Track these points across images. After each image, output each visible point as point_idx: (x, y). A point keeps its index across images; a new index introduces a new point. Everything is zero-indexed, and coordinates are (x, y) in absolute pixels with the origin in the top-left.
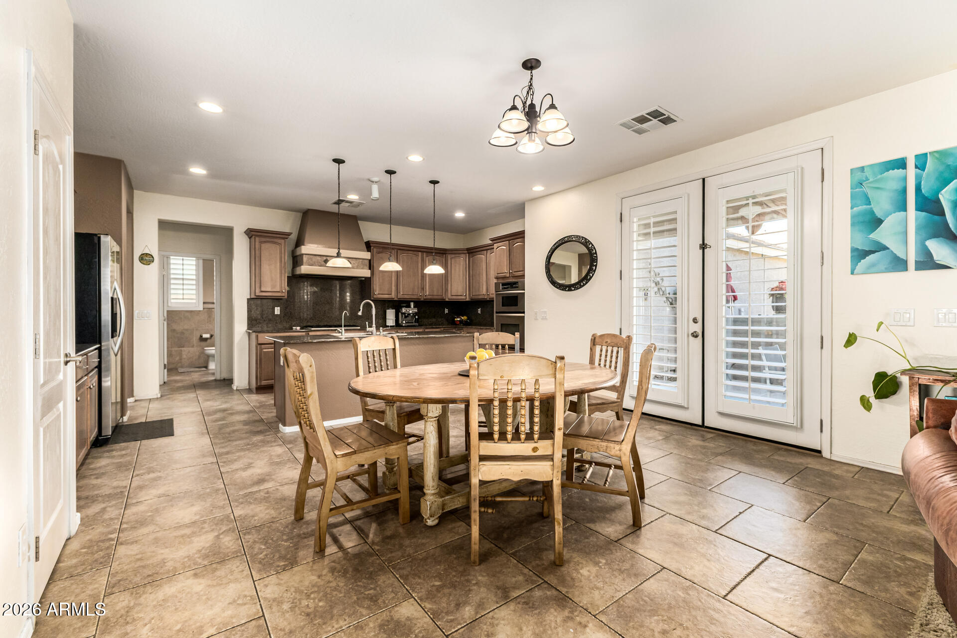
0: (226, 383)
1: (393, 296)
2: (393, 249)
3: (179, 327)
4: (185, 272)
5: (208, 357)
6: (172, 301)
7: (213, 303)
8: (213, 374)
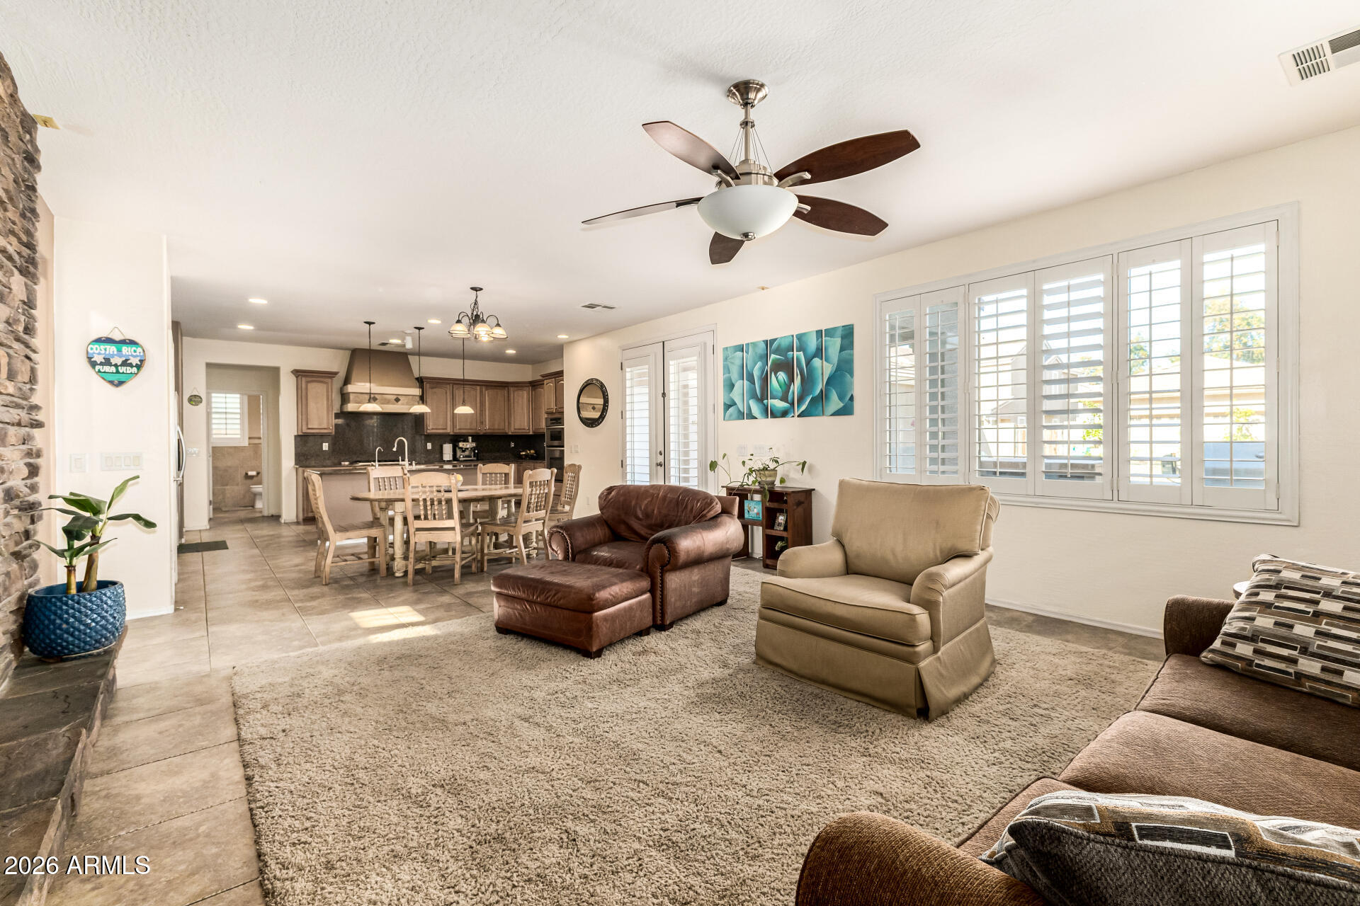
0: (276, 518)
1: (449, 430)
2: (449, 384)
3: (222, 464)
4: (228, 405)
5: (255, 496)
6: (214, 436)
7: (260, 438)
8: (261, 512)
